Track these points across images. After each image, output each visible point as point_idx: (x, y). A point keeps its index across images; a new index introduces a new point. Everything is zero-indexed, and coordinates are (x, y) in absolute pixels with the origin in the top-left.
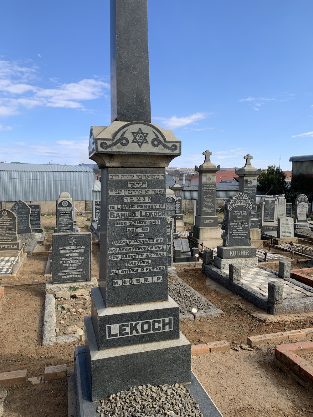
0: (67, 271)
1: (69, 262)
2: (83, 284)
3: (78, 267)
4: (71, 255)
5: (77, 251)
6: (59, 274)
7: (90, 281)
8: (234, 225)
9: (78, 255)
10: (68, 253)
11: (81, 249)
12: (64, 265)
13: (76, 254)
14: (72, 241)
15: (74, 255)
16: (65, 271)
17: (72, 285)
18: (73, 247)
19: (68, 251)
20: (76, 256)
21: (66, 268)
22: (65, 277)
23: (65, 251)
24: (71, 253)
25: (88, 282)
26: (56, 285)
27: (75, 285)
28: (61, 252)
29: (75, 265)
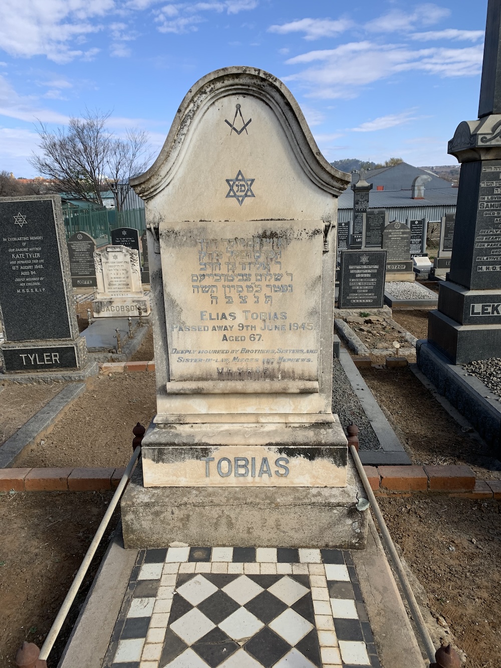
0: (356, 295)
1: (360, 284)
2: (375, 310)
3: (370, 291)
4: (362, 275)
5: (369, 271)
6: (348, 298)
7: (382, 307)
9: (370, 276)
10: (358, 273)
11: (374, 269)
12: (353, 288)
13: (368, 275)
14: (364, 259)
15: (365, 275)
16: (354, 295)
17: (362, 311)
18: (365, 266)
19: (358, 271)
20: (368, 278)
21: (355, 291)
22: (354, 301)
23: (355, 271)
24: (362, 273)
25: (380, 309)
26: (344, 310)
27: (366, 311)
28: (351, 272)
29: (366, 287)
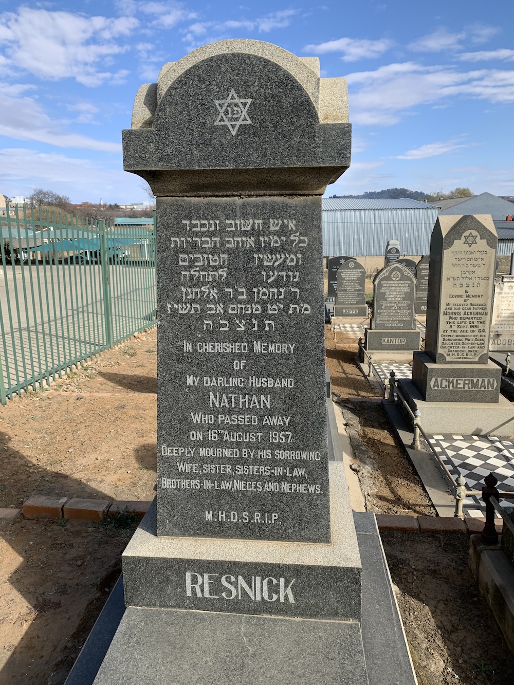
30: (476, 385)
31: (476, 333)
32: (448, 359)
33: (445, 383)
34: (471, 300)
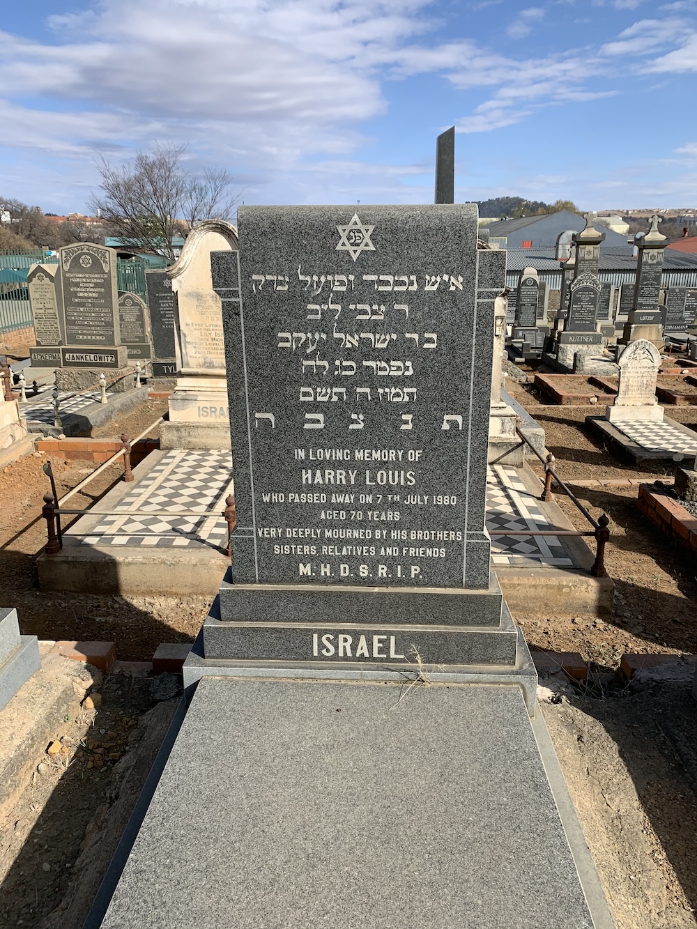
8: (577, 308)
30: (55, 358)
31: (54, 329)
32: (42, 344)
33: (39, 357)
34: (47, 310)
